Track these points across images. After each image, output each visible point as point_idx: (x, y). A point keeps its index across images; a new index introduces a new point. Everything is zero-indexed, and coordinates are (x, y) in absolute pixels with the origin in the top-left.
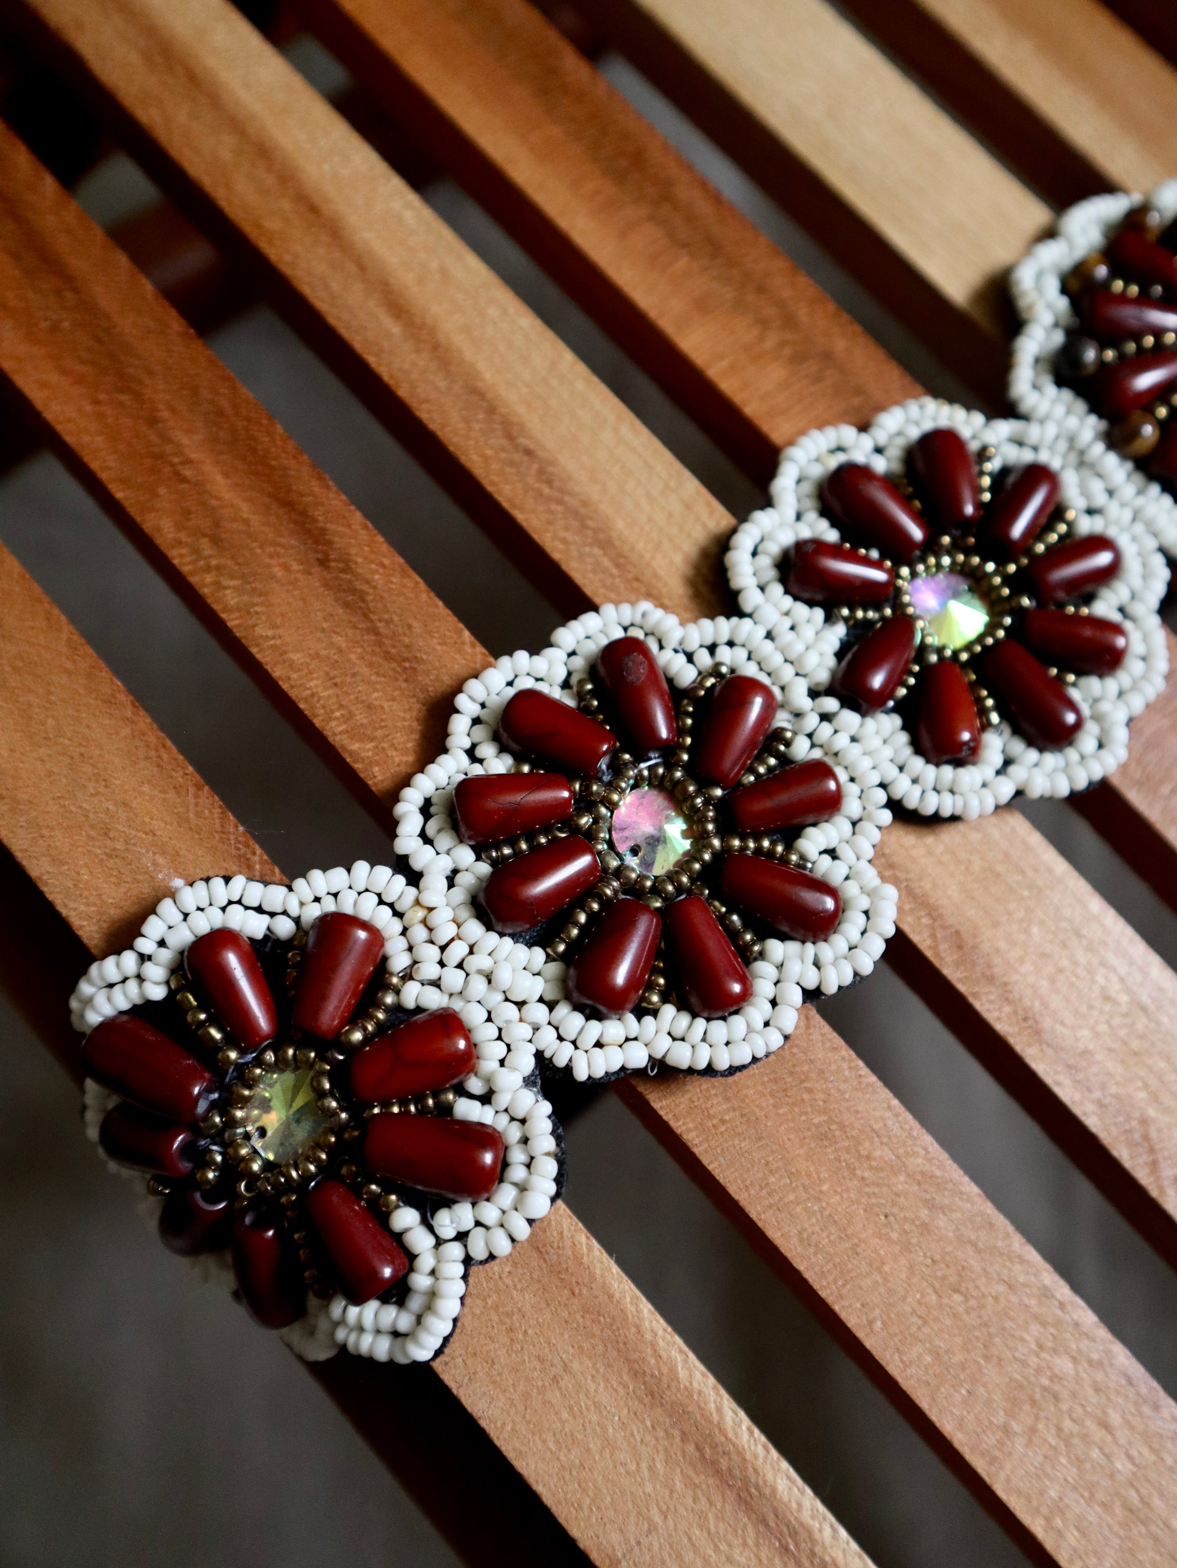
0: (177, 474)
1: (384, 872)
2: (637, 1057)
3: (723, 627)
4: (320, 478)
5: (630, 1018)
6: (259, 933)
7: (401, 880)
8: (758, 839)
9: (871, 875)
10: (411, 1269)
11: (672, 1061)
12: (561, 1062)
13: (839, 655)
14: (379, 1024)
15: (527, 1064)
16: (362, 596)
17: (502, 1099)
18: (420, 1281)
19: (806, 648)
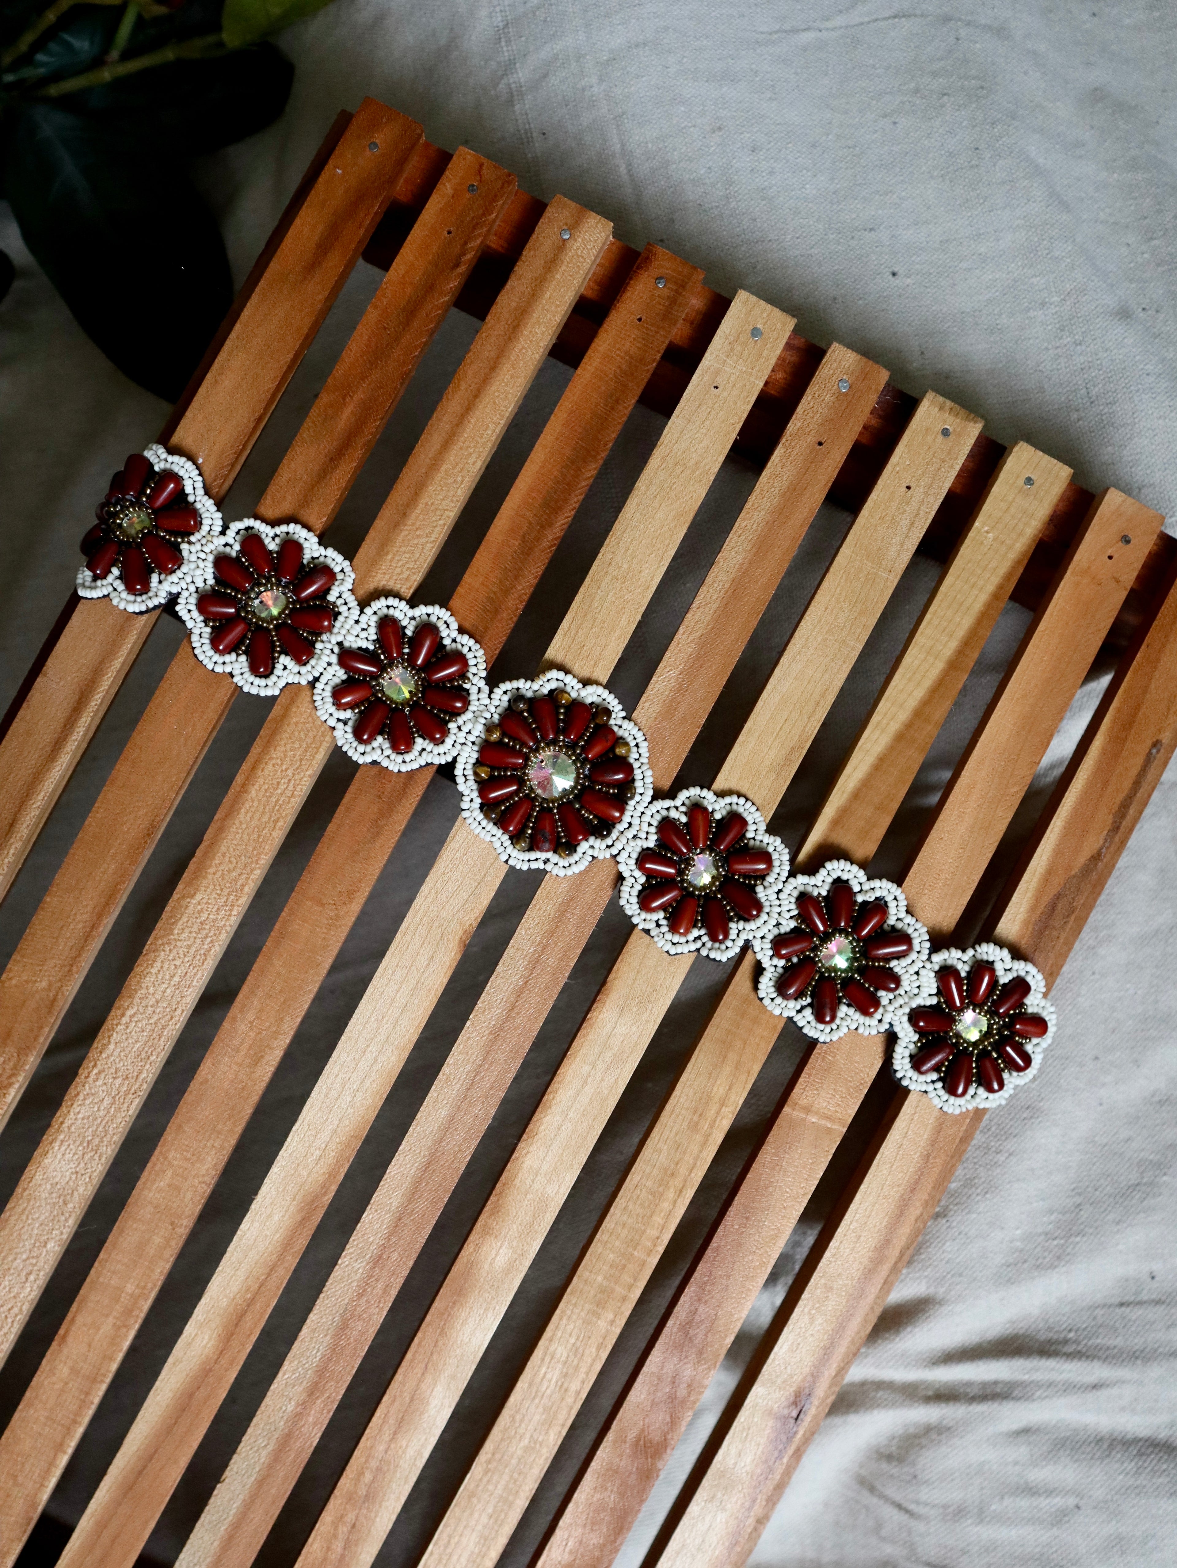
0: (345, 396)
1: (220, 523)
2: (190, 624)
3: (353, 603)
4: (364, 445)
5: (202, 618)
6: (187, 491)
7: (220, 529)
8: (278, 640)
9: (282, 684)
10: (102, 579)
11: (192, 636)
12: (179, 601)
13: (360, 648)
14: (170, 540)
15: (175, 590)
16: (324, 478)
17: (160, 587)
18: (99, 583)
19: (357, 636)
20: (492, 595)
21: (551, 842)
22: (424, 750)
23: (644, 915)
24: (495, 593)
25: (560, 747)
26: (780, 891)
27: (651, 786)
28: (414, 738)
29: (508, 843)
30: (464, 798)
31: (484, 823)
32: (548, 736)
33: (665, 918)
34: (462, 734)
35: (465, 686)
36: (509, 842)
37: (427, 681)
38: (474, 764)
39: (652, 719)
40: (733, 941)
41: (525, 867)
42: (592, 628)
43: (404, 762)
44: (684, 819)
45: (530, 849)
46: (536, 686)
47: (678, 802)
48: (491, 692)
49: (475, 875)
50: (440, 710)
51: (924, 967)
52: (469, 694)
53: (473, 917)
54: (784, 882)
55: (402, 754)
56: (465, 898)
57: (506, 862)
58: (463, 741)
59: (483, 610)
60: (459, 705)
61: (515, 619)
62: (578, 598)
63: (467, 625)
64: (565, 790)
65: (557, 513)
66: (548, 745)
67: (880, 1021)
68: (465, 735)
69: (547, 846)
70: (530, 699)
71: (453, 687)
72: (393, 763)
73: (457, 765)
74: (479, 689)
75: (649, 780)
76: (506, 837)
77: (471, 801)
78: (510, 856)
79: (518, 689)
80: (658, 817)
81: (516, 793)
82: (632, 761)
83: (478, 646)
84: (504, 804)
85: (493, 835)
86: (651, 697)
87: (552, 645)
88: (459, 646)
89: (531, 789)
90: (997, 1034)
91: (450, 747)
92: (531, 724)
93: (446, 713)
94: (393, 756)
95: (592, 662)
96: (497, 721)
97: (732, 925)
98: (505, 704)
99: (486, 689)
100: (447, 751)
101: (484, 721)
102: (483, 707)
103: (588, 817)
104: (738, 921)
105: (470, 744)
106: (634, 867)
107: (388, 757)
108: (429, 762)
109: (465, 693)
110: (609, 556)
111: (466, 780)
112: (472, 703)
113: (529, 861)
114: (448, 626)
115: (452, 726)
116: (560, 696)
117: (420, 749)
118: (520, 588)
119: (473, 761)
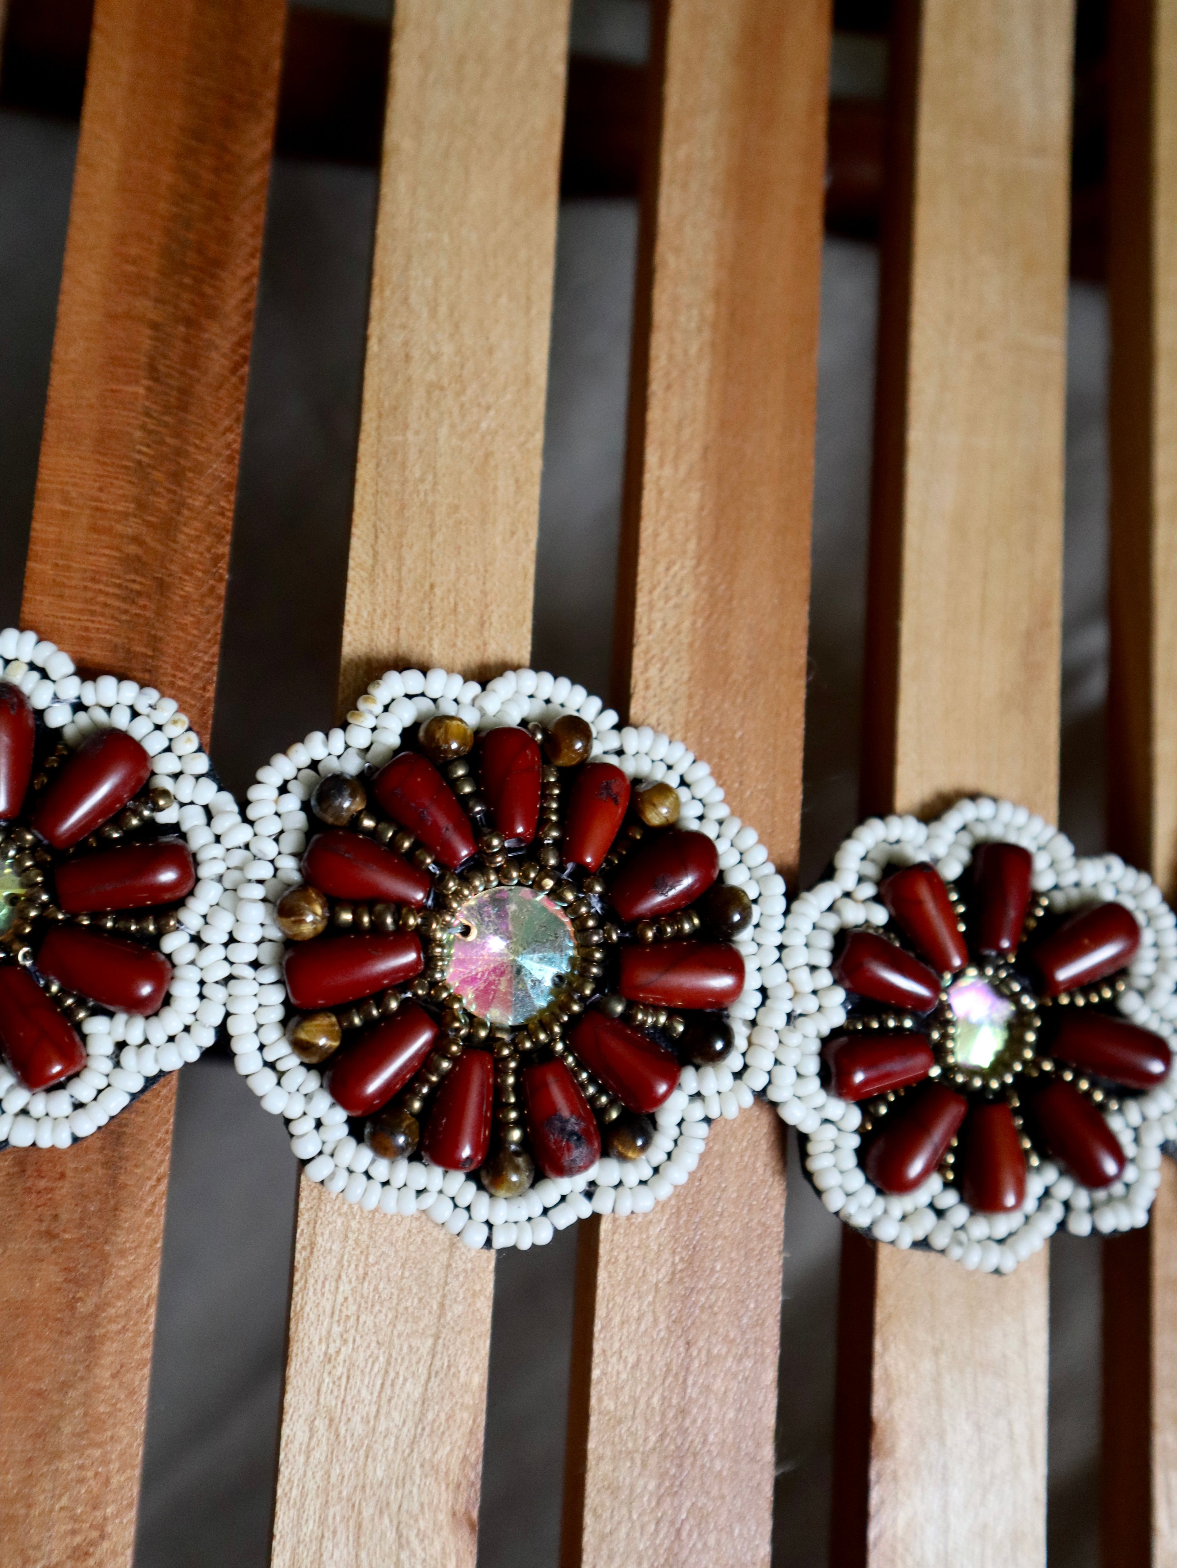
20: (133, 549)
21: (583, 1137)
22: (121, 1045)
23: (900, 1204)
24: (136, 540)
25: (498, 870)
27: (770, 868)
28: (78, 1026)
29: (469, 1192)
30: (295, 1128)
31: (381, 1168)
32: (455, 854)
33: (947, 1185)
34: (214, 954)
35: (166, 817)
36: (472, 1187)
37: (49, 849)
38: (284, 1023)
39: (683, 703)
40: (1138, 1161)
41: (544, 1237)
42: (433, 535)
43: (78, 1106)
44: (880, 916)
45: (538, 1177)
46: (360, 736)
47: (846, 878)
48: (243, 804)
49: (416, 1320)
50: (122, 915)
52: (183, 836)
53: (459, 1436)
55: (62, 1086)
56: (417, 1394)
57: (489, 1243)
58: (224, 971)
59: (124, 600)
60: (168, 876)
61: (222, 590)
62: (365, 471)
63: (96, 654)
64: (560, 979)
65: (213, 276)
66: (465, 880)
68: (221, 952)
69: (578, 1153)
70: (363, 777)
71: (130, 834)
72: (47, 1125)
73: (237, 1046)
74: (206, 808)
75: (759, 855)
76: (457, 1181)
77: (319, 1124)
78: (490, 1225)
79: (314, 765)
80: (826, 941)
81: (438, 1047)
82: (694, 825)
83: (152, 695)
84: (415, 1093)
85: (419, 1193)
86: (656, 650)
87: (349, 617)
88: (100, 716)
89: (473, 1021)
91: (194, 1004)
92: (394, 844)
93: (140, 915)
94: (39, 1104)
95: (473, 621)
96: (296, 877)
97: (1116, 1123)
98: (299, 820)
99: (226, 801)
100: (189, 1020)
101: (259, 892)
102: (239, 856)
103: (655, 1025)
104: (1120, 1110)
105: (249, 972)
106: (821, 1097)
107: (24, 1112)
108: (152, 1071)
109: (171, 838)
110: (396, 339)
111: (281, 1075)
112: (201, 857)
113: (546, 1211)
114: (44, 674)
115: (174, 943)
116: (439, 734)
117: (110, 1049)
118: (198, 502)
119: (278, 1013)
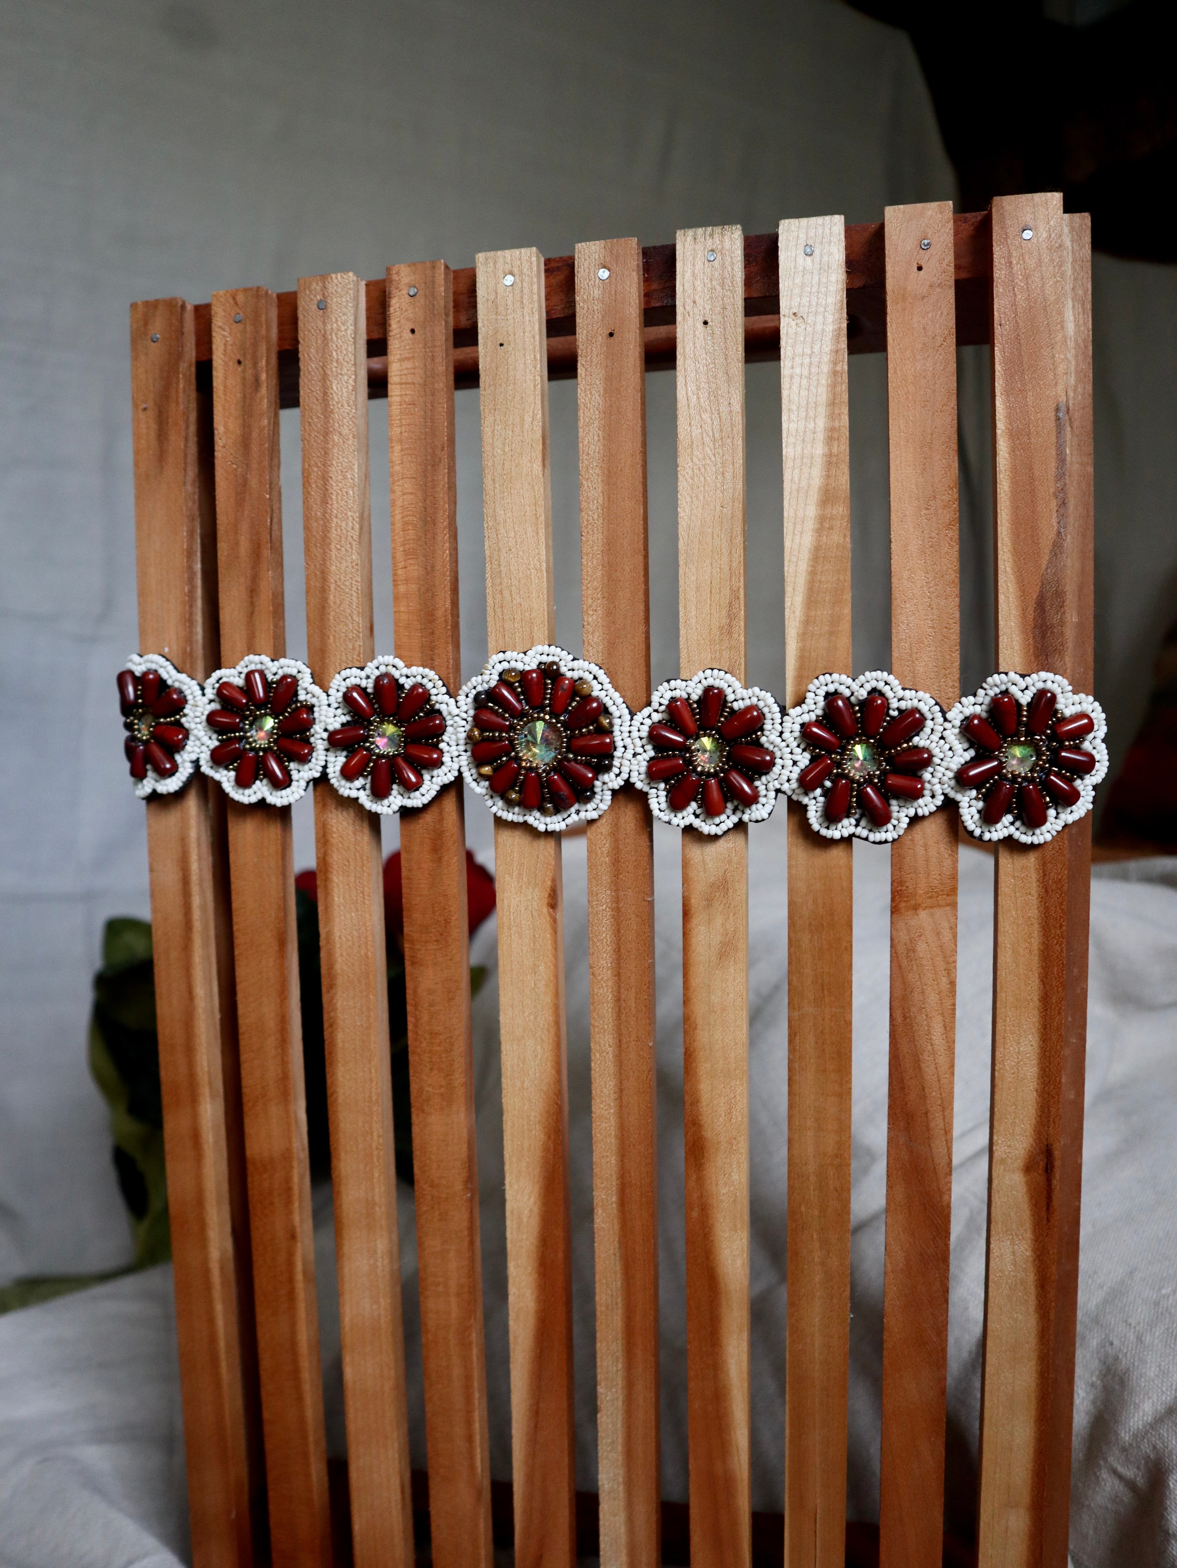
1: (198, 687)
2: (217, 778)
3: (319, 692)
5: (222, 767)
6: (164, 678)
7: (200, 692)
8: (282, 753)
9: (303, 785)
10: (144, 778)
11: (223, 785)
12: (201, 764)
13: (342, 725)
14: (171, 721)
15: (194, 757)
16: (255, 607)
17: (184, 760)
18: (145, 782)
19: (335, 716)
21: (572, 796)
22: (433, 777)
23: (680, 814)
25: (531, 715)
26: (782, 733)
27: (624, 705)
28: (420, 773)
29: (539, 815)
30: (486, 798)
31: (511, 809)
33: (699, 807)
34: (453, 749)
35: (435, 707)
36: (540, 813)
38: (476, 768)
40: (766, 796)
41: (563, 827)
43: (423, 795)
44: (667, 717)
45: (559, 811)
46: (486, 677)
47: (655, 706)
48: (456, 702)
50: (427, 738)
51: (945, 729)
52: (441, 713)
54: (781, 724)
55: (418, 790)
57: (546, 829)
58: (456, 754)
60: (438, 725)
62: (489, 583)
66: (520, 719)
67: (933, 797)
68: (455, 748)
69: (570, 800)
70: (488, 691)
72: (415, 800)
73: (464, 775)
74: (447, 704)
75: (620, 702)
76: (535, 811)
77: (492, 797)
78: (546, 825)
79: (474, 687)
80: (645, 728)
82: (597, 693)
83: (428, 670)
85: (524, 815)
88: (414, 678)
89: (530, 762)
90: (1047, 750)
91: (450, 764)
92: (497, 710)
93: (432, 738)
94: (412, 795)
96: (472, 723)
97: (758, 783)
98: (472, 705)
99: (451, 701)
100: (450, 769)
101: (463, 729)
102: (457, 718)
103: (586, 760)
104: (760, 778)
105: (464, 753)
106: (649, 780)
107: (409, 798)
108: (442, 784)
109: (438, 714)
111: (475, 782)
112: (447, 718)
113: (564, 820)
114: (397, 668)
115: (442, 746)
116: (509, 674)
117: (429, 778)
119: (473, 765)
